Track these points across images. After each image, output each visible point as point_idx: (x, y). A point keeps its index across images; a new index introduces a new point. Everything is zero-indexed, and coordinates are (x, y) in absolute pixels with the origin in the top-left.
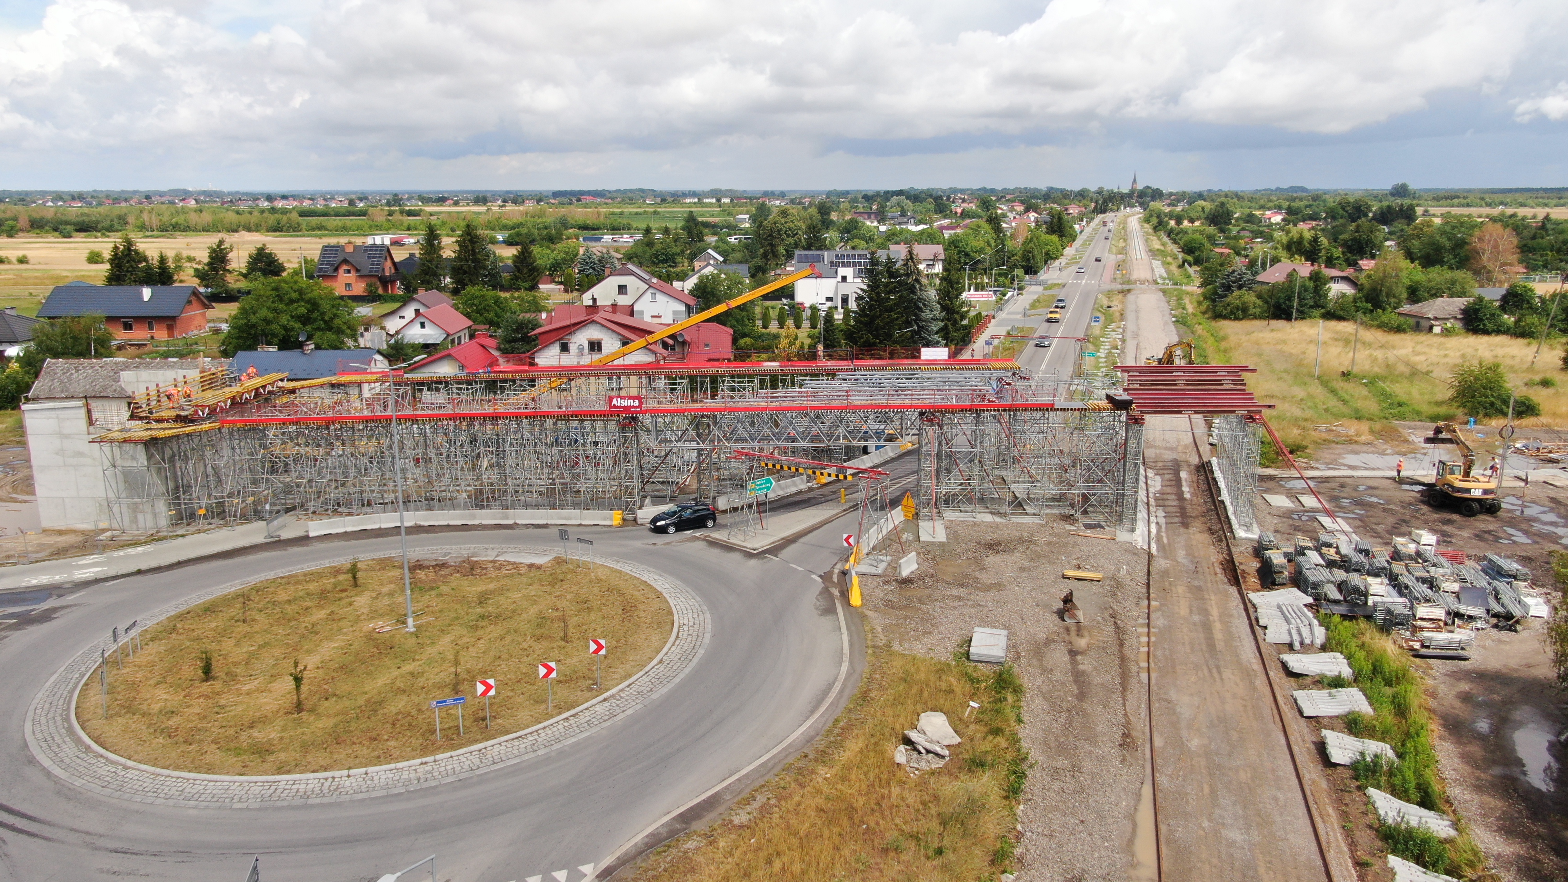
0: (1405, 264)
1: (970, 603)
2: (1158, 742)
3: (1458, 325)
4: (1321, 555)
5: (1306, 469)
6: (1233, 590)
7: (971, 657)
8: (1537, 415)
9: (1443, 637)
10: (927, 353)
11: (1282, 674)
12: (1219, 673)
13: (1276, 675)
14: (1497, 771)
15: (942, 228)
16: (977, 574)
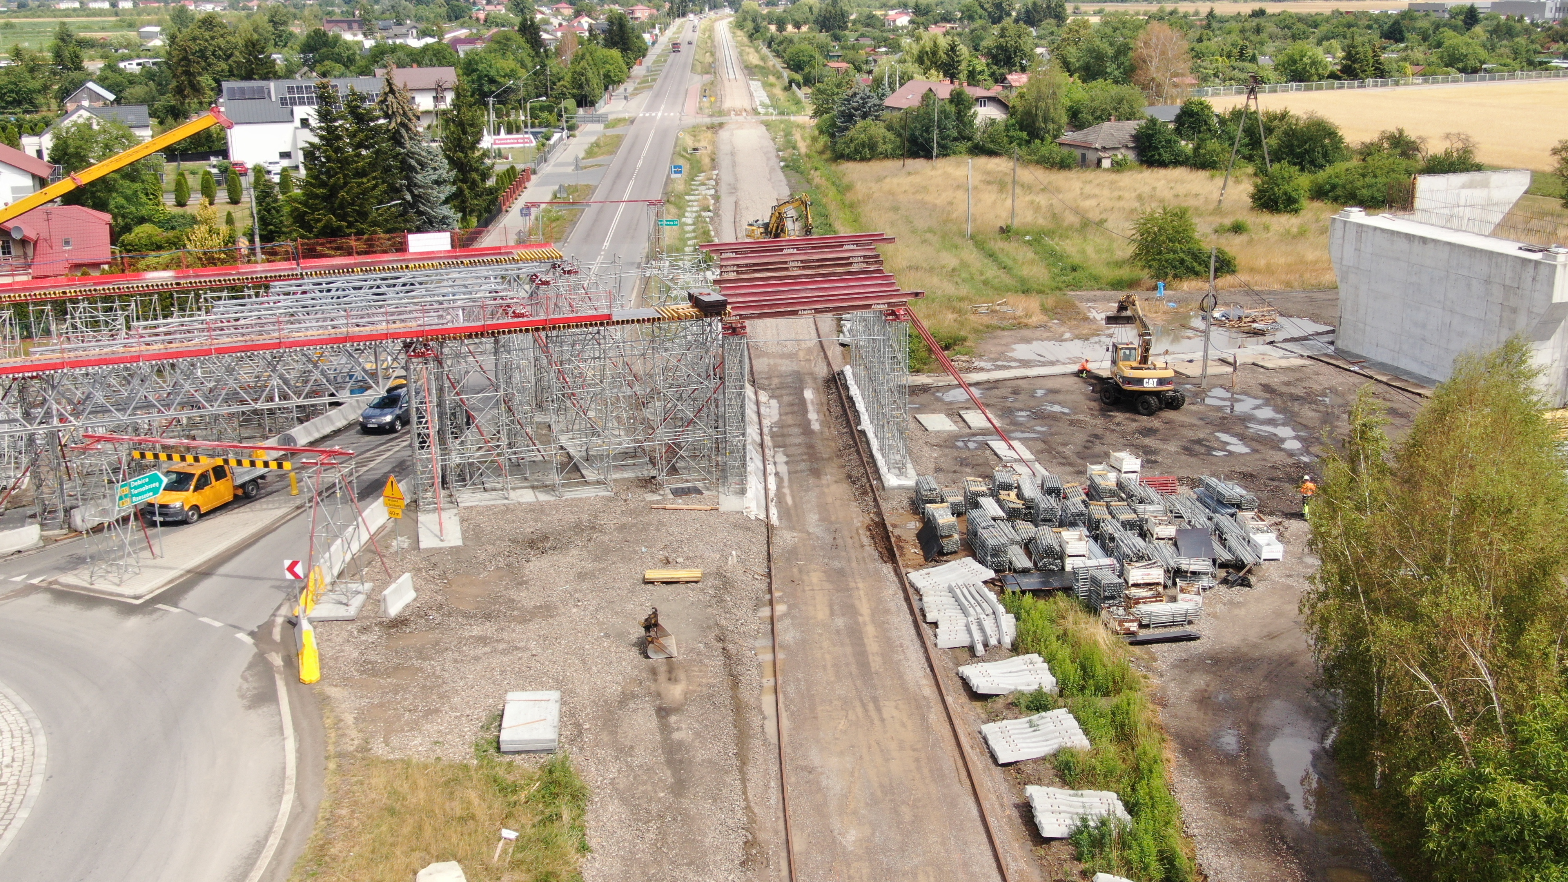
0: (1063, 78)
1: (501, 646)
2: (798, 845)
3: (1131, 156)
4: (999, 502)
5: (969, 370)
6: (887, 569)
7: (503, 748)
8: (1234, 272)
9: (1161, 609)
10: (418, 243)
11: (964, 698)
12: (879, 710)
13: (956, 700)
14: (1256, 811)
15: (457, 41)
16: (512, 594)
